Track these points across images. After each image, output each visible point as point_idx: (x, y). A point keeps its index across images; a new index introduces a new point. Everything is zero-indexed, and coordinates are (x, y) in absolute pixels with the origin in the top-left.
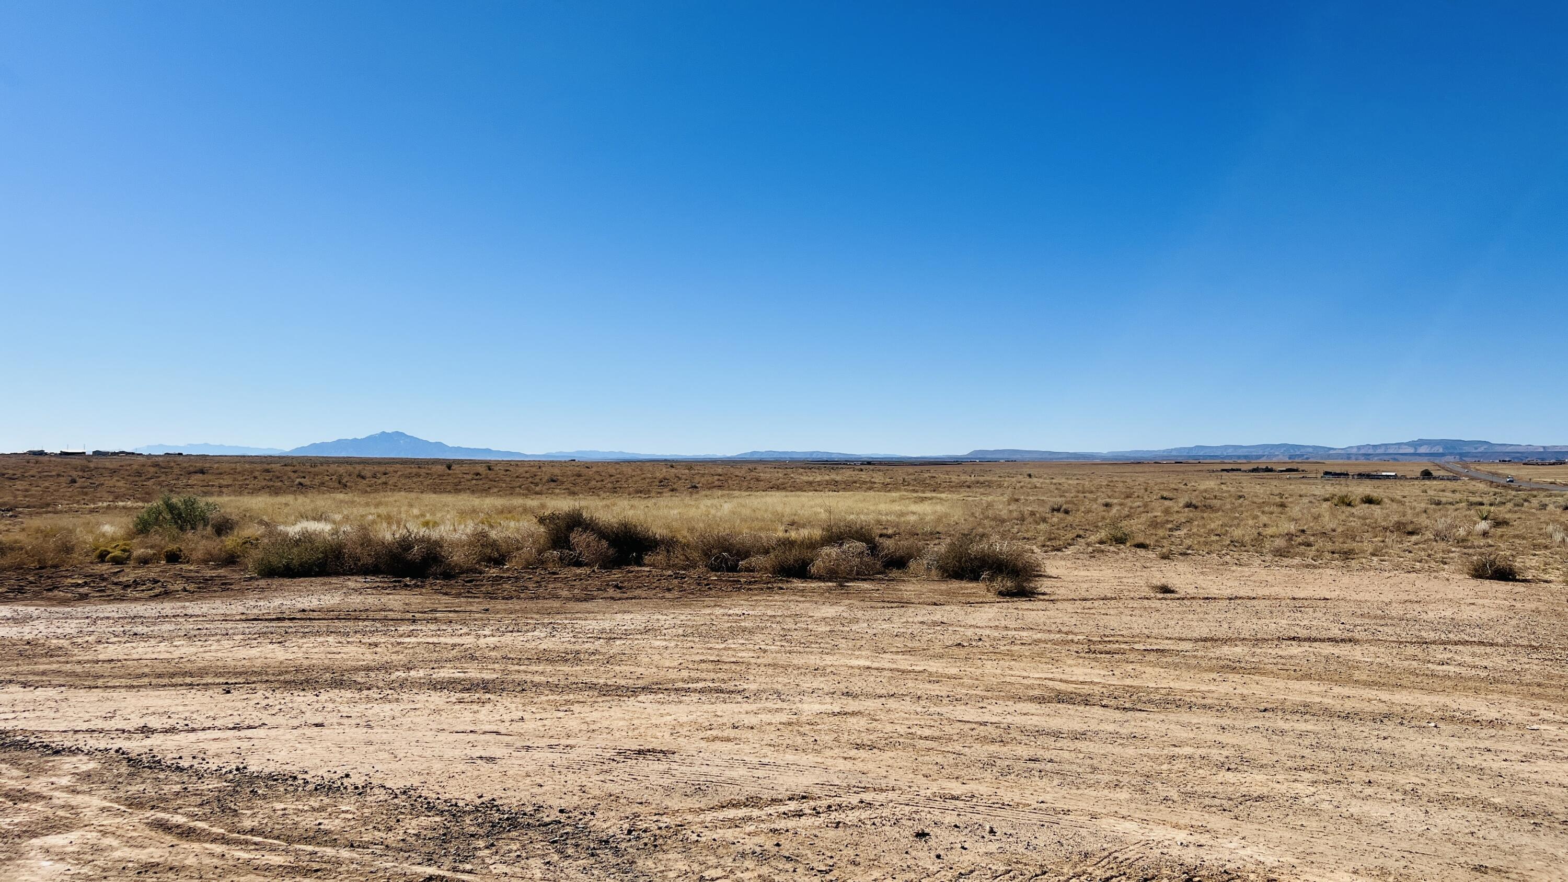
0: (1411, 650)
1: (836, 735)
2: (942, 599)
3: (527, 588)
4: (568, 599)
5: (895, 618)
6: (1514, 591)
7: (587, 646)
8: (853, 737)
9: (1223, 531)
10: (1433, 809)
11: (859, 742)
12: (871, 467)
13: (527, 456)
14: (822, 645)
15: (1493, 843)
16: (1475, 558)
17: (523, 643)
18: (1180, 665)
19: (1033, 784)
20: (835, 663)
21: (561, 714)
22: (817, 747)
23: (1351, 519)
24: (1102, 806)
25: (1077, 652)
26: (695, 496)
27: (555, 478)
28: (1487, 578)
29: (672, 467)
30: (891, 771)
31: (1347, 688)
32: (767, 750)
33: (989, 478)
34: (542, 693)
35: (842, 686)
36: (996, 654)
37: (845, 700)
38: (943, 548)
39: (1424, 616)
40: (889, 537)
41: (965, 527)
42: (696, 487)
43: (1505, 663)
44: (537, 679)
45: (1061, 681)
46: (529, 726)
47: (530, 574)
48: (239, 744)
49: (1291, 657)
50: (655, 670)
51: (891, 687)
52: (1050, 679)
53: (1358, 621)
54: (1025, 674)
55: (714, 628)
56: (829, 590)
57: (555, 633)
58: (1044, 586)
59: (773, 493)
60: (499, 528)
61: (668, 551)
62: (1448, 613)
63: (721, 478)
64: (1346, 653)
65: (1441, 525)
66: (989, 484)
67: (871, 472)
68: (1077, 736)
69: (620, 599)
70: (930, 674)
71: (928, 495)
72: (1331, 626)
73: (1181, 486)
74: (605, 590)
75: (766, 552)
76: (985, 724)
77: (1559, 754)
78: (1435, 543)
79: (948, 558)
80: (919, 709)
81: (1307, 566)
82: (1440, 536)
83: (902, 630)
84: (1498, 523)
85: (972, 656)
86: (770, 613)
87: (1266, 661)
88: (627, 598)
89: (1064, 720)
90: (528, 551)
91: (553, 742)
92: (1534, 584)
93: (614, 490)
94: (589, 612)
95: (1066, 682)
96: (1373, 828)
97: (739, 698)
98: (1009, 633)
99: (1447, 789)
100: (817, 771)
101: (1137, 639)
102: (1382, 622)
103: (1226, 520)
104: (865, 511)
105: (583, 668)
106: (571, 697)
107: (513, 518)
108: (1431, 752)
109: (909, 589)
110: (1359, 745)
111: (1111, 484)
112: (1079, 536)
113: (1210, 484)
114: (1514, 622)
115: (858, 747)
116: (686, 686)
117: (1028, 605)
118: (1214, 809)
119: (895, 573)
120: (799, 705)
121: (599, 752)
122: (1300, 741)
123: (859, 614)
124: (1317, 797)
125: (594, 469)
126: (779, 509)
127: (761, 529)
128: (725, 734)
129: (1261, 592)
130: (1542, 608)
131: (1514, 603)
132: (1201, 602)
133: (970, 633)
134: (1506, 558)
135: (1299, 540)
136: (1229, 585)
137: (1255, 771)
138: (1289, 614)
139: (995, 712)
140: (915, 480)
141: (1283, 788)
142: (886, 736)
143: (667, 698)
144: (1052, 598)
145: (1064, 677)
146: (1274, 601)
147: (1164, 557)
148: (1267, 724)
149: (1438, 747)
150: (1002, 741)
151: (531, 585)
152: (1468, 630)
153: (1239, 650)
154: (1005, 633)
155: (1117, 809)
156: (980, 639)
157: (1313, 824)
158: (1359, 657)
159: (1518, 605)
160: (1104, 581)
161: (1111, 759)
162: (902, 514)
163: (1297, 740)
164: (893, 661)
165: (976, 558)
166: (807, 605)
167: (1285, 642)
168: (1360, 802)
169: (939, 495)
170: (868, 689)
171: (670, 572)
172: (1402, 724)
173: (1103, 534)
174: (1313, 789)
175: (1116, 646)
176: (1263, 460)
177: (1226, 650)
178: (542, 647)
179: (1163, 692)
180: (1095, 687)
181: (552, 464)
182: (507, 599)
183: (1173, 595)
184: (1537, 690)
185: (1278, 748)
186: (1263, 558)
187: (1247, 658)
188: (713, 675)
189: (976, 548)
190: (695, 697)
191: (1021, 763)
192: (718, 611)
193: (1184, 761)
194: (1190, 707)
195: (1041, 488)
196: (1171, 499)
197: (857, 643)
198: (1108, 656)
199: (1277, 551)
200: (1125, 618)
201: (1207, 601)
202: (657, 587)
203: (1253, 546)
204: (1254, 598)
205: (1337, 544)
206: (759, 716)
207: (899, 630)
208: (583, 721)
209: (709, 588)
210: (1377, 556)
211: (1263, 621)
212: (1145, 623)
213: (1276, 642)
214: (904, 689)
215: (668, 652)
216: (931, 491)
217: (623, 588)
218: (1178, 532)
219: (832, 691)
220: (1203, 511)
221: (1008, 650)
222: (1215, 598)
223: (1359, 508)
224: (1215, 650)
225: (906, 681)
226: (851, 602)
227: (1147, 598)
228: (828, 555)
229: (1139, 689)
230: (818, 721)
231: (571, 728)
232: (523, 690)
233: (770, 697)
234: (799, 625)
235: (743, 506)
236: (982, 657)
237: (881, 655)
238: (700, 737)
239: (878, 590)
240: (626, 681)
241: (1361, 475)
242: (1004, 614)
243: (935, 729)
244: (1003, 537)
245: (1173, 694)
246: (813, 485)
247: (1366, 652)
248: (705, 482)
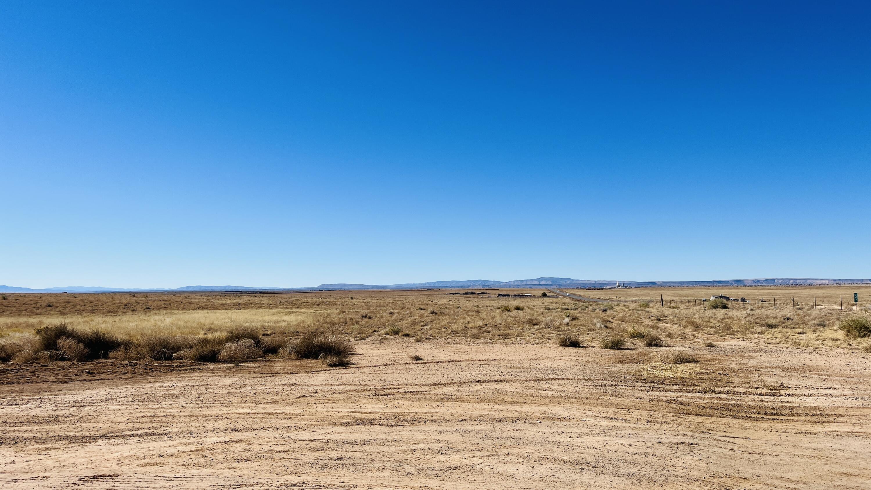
0: (532, 384)
1: (225, 455)
2: (296, 370)
3: (25, 376)
4: (53, 382)
5: (268, 383)
6: (579, 352)
7: (64, 412)
8: (236, 455)
9: (448, 326)
10: (536, 465)
11: (239, 458)
12: (262, 295)
13: (33, 290)
14: (222, 401)
15: (562, 480)
16: (562, 336)
17: (19, 412)
18: (422, 400)
19: (338, 472)
20: (229, 412)
21: (42, 457)
22: (212, 463)
23: (509, 318)
24: (375, 481)
25: (369, 396)
26: (148, 314)
27: (51, 304)
28: (567, 346)
29: (134, 296)
30: (257, 473)
31: (501, 406)
32: (181, 469)
33: (329, 300)
34: (29, 444)
35: (232, 426)
36: (324, 400)
37: (233, 434)
38: (298, 341)
39: (538, 366)
40: (268, 335)
41: (313, 329)
42: (150, 309)
43: (573, 388)
44: (27, 435)
45: (359, 412)
46: (18, 466)
47: (27, 367)
49: (476, 391)
50: (110, 424)
51: (262, 424)
52: (353, 412)
53: (509, 371)
54: (340, 410)
55: (153, 395)
56: (230, 368)
57: (42, 404)
58: (354, 359)
59: (199, 311)
60: (8, 338)
61: (126, 349)
62: (549, 365)
63: (166, 302)
64: (502, 387)
65: (548, 320)
66: (329, 304)
67: (261, 298)
68: (365, 443)
69: (90, 381)
70: (286, 414)
71: (294, 310)
72: (496, 373)
73: (430, 302)
74: (80, 375)
75: (191, 347)
76: (314, 441)
77: (594, 432)
78: (545, 329)
79: (301, 347)
80: (277, 435)
81: (487, 343)
82: (548, 326)
83: (271, 390)
84: (574, 319)
85: (311, 402)
86: (190, 384)
87: (465, 394)
88: (95, 380)
89: (359, 434)
90: (28, 352)
91: (35, 475)
92: (587, 348)
93: (93, 311)
94: (67, 390)
95: (362, 413)
96: (508, 478)
97: (166, 438)
98: (333, 387)
99: (543, 454)
100: (211, 478)
101: (401, 386)
102: (520, 370)
103: (450, 320)
104: (255, 320)
105: (60, 426)
106: (50, 445)
107: (19, 331)
108: (537, 436)
109: (278, 365)
110: (504, 435)
111: (395, 302)
112: (375, 331)
113: (444, 301)
114: (577, 368)
115: (238, 461)
116: (131, 433)
117: (344, 371)
118: (432, 476)
119: (270, 357)
120: (204, 439)
121: (66, 479)
122: (478, 435)
123: (247, 382)
124: (483, 464)
125: (79, 298)
126: (202, 321)
127: (190, 333)
128: (154, 461)
129: (464, 357)
130: (590, 360)
131: (578, 358)
132: (435, 364)
133: (310, 389)
134: (575, 336)
135: (484, 329)
136: (449, 354)
137: (455, 454)
138: (477, 369)
139: (321, 434)
140: (287, 302)
141: (467, 461)
142: (256, 453)
143: (117, 441)
144: (358, 366)
145: (361, 410)
146: (470, 362)
147: (418, 341)
148: (463, 428)
149: (540, 433)
150: (323, 450)
151: (28, 374)
152: (558, 373)
153: (451, 389)
154: (330, 388)
155: (382, 482)
156: (316, 392)
157: (480, 479)
158: (508, 389)
159: (580, 359)
160: (386, 355)
161: (382, 454)
162: (278, 322)
163: (476, 435)
164: (264, 408)
165: (317, 346)
166: (215, 378)
167: (474, 383)
168: (503, 465)
169: (300, 310)
170: (248, 426)
171: (127, 362)
172: (525, 422)
173: (387, 330)
174: (481, 460)
175: (390, 391)
176: (470, 288)
177: (445, 390)
178: (32, 414)
179: (412, 414)
180: (377, 415)
181: (50, 295)
182: (10, 384)
183: (421, 361)
184: (586, 401)
185: (466, 440)
186: (466, 339)
187: (455, 393)
188: (149, 425)
189: (316, 341)
190: (136, 439)
191: (333, 462)
192: (157, 385)
193: (420, 451)
194: (425, 422)
195: (358, 305)
196: (424, 310)
197: (243, 399)
198: (385, 397)
199: (473, 336)
200: (396, 375)
201: (438, 364)
202: (117, 372)
203: (462, 333)
204: (461, 361)
205: (501, 331)
206: (177, 448)
207: (270, 390)
208: (57, 460)
209: (152, 371)
210: (519, 336)
211: (464, 373)
212: (406, 377)
213: (470, 384)
214: (270, 424)
215: (120, 412)
216: (296, 308)
217: (93, 373)
218: (426, 327)
219: (225, 429)
220: (439, 316)
221: (331, 397)
222: (442, 362)
223: (513, 312)
224: (439, 390)
225: (271, 419)
226: (242, 375)
227: (408, 364)
228: (230, 348)
229: (399, 414)
230: (215, 447)
231: (48, 465)
232: (16, 443)
233: (186, 435)
234: (208, 391)
235: (179, 320)
236: (317, 402)
237: (257, 405)
238: (137, 464)
239: (259, 367)
240: (89, 432)
241: (515, 296)
242: (331, 377)
243: (285, 446)
244: (333, 333)
245: (417, 415)
246: (225, 306)
247: (511, 386)
248: (155, 305)
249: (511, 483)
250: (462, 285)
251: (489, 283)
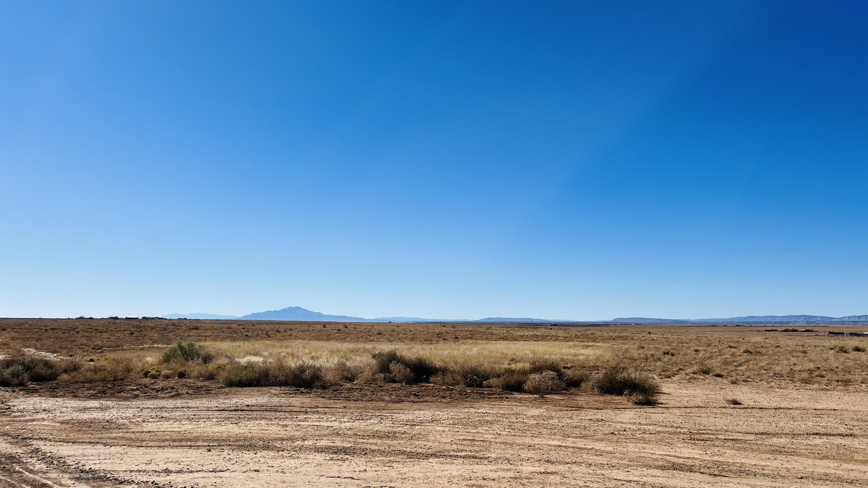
1: (543, 486)
2: (601, 405)
3: (366, 395)
4: (389, 402)
5: (574, 417)
7: (400, 429)
8: (553, 487)
9: (769, 367)
12: (557, 327)
13: (365, 320)
14: (532, 432)
17: (365, 427)
18: (747, 449)
20: (540, 443)
21: (387, 468)
23: (848, 361)
26: (457, 343)
27: (381, 332)
29: (444, 326)
31: (850, 465)
33: (625, 335)
34: (376, 456)
35: (545, 456)
36: (634, 439)
37: (547, 465)
38: (601, 376)
40: (569, 368)
41: (613, 363)
42: (458, 338)
44: (373, 447)
45: (675, 456)
46: (370, 474)
47: (368, 387)
48: (215, 480)
49: (816, 445)
50: (438, 444)
51: (573, 458)
52: (668, 455)
53: (855, 423)
54: (653, 452)
55: (470, 420)
56: (535, 399)
57: (382, 421)
58: (662, 399)
59: (501, 342)
60: (352, 361)
61: (443, 375)
63: (471, 333)
64: (849, 443)
66: (625, 338)
67: (556, 330)
69: (417, 402)
70: (596, 451)
71: (590, 344)
72: (839, 426)
73: (741, 340)
74: (409, 397)
75: (499, 376)
76: (630, 481)
79: (604, 382)
80: (591, 472)
81: (822, 390)
83: (578, 424)
85: (620, 440)
86: (501, 412)
87: (801, 447)
88: (421, 402)
89: (678, 481)
90: (367, 374)
91: (382, 484)
93: (412, 339)
94: (400, 409)
95: (678, 457)
97: (486, 462)
98: (642, 427)
101: (720, 432)
103: (770, 361)
104: (554, 353)
105: (398, 442)
106: (392, 458)
107: (359, 355)
109: (582, 399)
111: (698, 338)
112: (681, 369)
113: (758, 339)
116: (455, 454)
117: (652, 410)
119: (573, 390)
120: (521, 467)
123: (553, 414)
125: (401, 328)
126: (505, 351)
127: (495, 363)
128: (479, 483)
129: (795, 405)
132: (758, 410)
133: (618, 426)
135: (817, 373)
136: (774, 400)
138: (813, 419)
139: (636, 475)
140: (582, 335)
143: (445, 461)
144: (667, 406)
145: (676, 454)
146: (803, 411)
147: (733, 383)
148: (803, 486)
151: (369, 393)
153: (783, 440)
154: (640, 427)
156: (625, 430)
158: (857, 446)
160: (697, 397)
162: (576, 355)
164: (574, 442)
165: (620, 382)
166: (523, 408)
167: (811, 436)
169: (597, 344)
170: (560, 459)
171: (444, 387)
173: (695, 368)
175: (707, 436)
176: (790, 325)
177: (775, 440)
178: (375, 429)
179: (738, 465)
180: (695, 461)
181: (379, 324)
182: (356, 401)
183: (740, 406)
186: (794, 384)
187: (788, 445)
188: (470, 448)
189: (620, 376)
190: (461, 460)
192: (472, 410)
194: (755, 475)
195: (657, 340)
196: (735, 348)
197: (553, 431)
198: (703, 442)
199: (803, 380)
200: (712, 420)
201: (762, 410)
202: (437, 396)
203: (788, 377)
204: (790, 409)
205: (840, 376)
206: (498, 473)
207: (577, 424)
208: (399, 473)
209: (467, 397)
210: (865, 383)
211: (797, 423)
212: (724, 423)
213: (806, 436)
214: (581, 459)
215: (445, 433)
216: (592, 342)
217: (419, 395)
218: (741, 368)
219: (539, 459)
220: (755, 355)
221: (642, 437)
222: (766, 408)
223: (851, 354)
224: (768, 440)
225: (582, 454)
226: (548, 406)
227: (724, 408)
228: (534, 379)
229: (723, 463)
230: (532, 477)
231: (392, 476)
232: (366, 454)
233: (504, 462)
234: (518, 420)
235: (484, 349)
236: (627, 441)
237: (567, 439)
238: (464, 484)
239: (564, 400)
240: (422, 450)
241: (851, 334)
242: (638, 416)
243: (600, 484)
244: (636, 370)
245: (744, 466)
246: (524, 337)
247: (861, 442)
248: (462, 335)
250: (780, 321)
251: (815, 319)
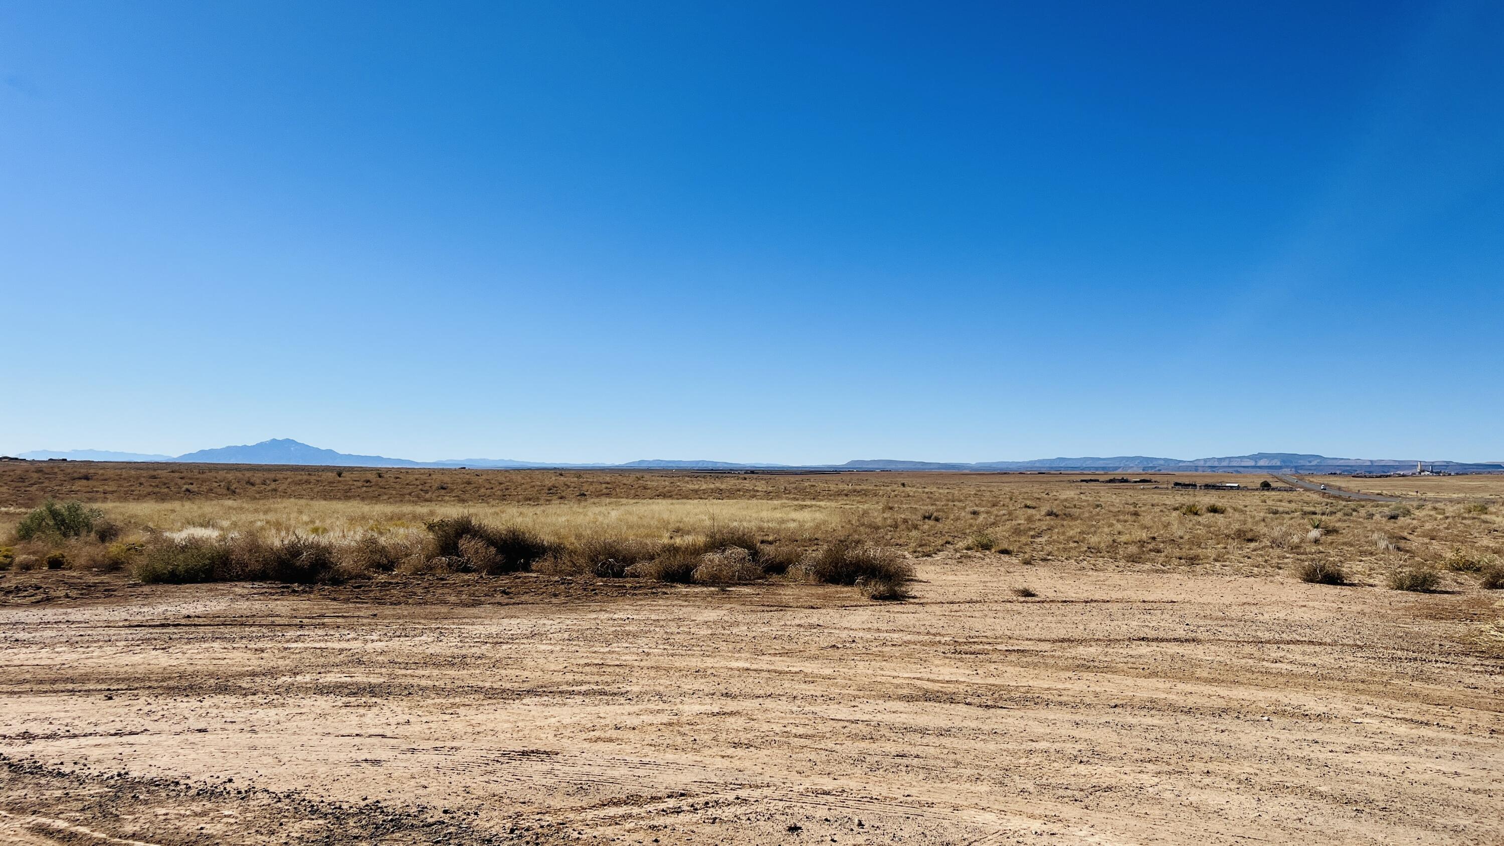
0: (1248, 649)
1: (715, 735)
2: (819, 602)
3: (415, 594)
4: (456, 605)
5: (774, 622)
6: (1342, 594)
7: (473, 650)
8: (732, 736)
9: (1081, 538)
10: (1264, 797)
11: (736, 740)
12: (755, 476)
13: (417, 463)
14: (703, 648)
15: (1318, 829)
16: (1307, 563)
17: (410, 648)
18: (1039, 665)
19: (900, 779)
20: (716, 665)
21: (447, 717)
22: (696, 746)
23: (1197, 527)
24: (964, 799)
25: (944, 653)
26: (583, 504)
27: (444, 486)
28: (1318, 582)
29: (561, 475)
30: (766, 768)
31: (1189, 685)
32: (649, 750)
33: (865, 487)
34: (429, 697)
35: (722, 687)
36: (867, 654)
37: (724, 701)
38: (820, 555)
39: (1260, 617)
40: (771, 543)
41: (841, 534)
42: (585, 495)
43: (1333, 661)
44: (424, 683)
45: (928, 680)
46: (416, 728)
47: (418, 580)
48: (121, 750)
49: (1140, 656)
50: (540, 673)
51: (768, 688)
52: (918, 679)
53: (1201, 623)
54: (896, 674)
55: (599, 632)
56: (712, 594)
57: (442, 637)
58: (914, 589)
59: (660, 501)
60: (389, 535)
61: (556, 558)
62: (1282, 615)
63: (609, 486)
64: (1189, 652)
65: (1276, 533)
66: (865, 493)
67: (754, 481)
68: (943, 733)
69: (507, 604)
70: (806, 675)
71: (808, 503)
72: (1177, 627)
73: (1044, 495)
74: (493, 596)
75: (652, 558)
76: (856, 722)
77: (1380, 746)
78: (1271, 550)
79: (824, 564)
80: (795, 709)
81: (1157, 571)
82: (1276, 543)
83: (780, 633)
84: (1328, 532)
85: (845, 657)
86: (653, 617)
87: (1118, 660)
88: (514, 604)
89: (931, 717)
90: (417, 557)
91: (439, 744)
92: (1359, 588)
93: (503, 498)
94: (476, 618)
95: (933, 681)
96: (1210, 815)
97: (622, 700)
98: (881, 634)
99: (1277, 778)
100: (696, 769)
101: (1000, 640)
102: (1223, 623)
103: (1084, 528)
104: (748, 518)
105: (469, 672)
106: (457, 700)
107: (403, 525)
108: (1264, 744)
109: (788, 593)
110: (1199, 737)
111: (979, 493)
112: (948, 542)
113: (1069, 494)
114: (1341, 623)
115: (736, 745)
116: (571, 689)
117: (899, 608)
118: (1066, 800)
119: (775, 578)
120: (680, 706)
121: (484, 753)
122: (1147, 735)
123: (740, 618)
124: (1160, 787)
125: (484, 477)
126: (666, 516)
127: (647, 536)
128: (608, 735)
129: (1114, 595)
130: (1367, 610)
131: (1341, 605)
132: (1059, 605)
133: (844, 634)
134: (1334, 564)
135: (1150, 546)
136: (1085, 589)
137: (1105, 763)
138: (1139, 616)
139: (866, 711)
140: (796, 488)
141: (1129, 779)
142: (763, 734)
143: (552, 700)
144: (922, 601)
145: (932, 677)
146: (1126, 604)
147: (1027, 562)
148: (1118, 719)
149: (1270, 739)
150: (872, 738)
151: (419, 591)
152: (1300, 630)
153: (1093, 651)
154: (877, 635)
155: (977, 801)
156: (854, 641)
157: (1156, 811)
158: (1201, 656)
159: (1345, 607)
160: (970, 585)
161: (973, 754)
162: (783, 521)
163: (1143, 734)
164: (771, 663)
165: (851, 563)
166: (690, 609)
167: (1135, 642)
168: (1199, 791)
169: (818, 503)
170: (747, 690)
171: (557, 578)
172: (1238, 718)
173: (970, 541)
174: (1157, 780)
175: (981, 647)
176: (1118, 471)
177: (1081, 650)
178: (429, 652)
179: (1023, 690)
180: (959, 686)
181: (443, 471)
182: (395, 604)
183: (1034, 599)
184: (1361, 686)
185: (1126, 741)
186: (1116, 564)
187: (1100, 657)
188: (596, 678)
189: (851, 554)
190: (579, 699)
191: (889, 759)
192: (604, 616)
193: (1040, 755)
194: (1048, 704)
195: (914, 497)
196: (1034, 508)
197: (737, 645)
198: (974, 656)
199: (1130, 557)
200: (989, 621)
201: (1065, 604)
202: (544, 592)
203: (1108, 552)
204: (1108, 601)
205: (1184, 550)
206: (641, 717)
207: (777, 633)
208: (469, 724)
209: (595, 593)
210: (1220, 561)
211: (1116, 623)
212: (1008, 625)
213: (1127, 643)
214: (781, 690)
215: (553, 655)
216: (811, 499)
217: (511, 593)
218: (1039, 539)
219: (711, 692)
220: (1063, 519)
221: (880, 652)
222: (1072, 601)
223: (1204, 517)
224: (1071, 650)
225: (783, 682)
226: (733, 605)
227: (1010, 602)
228: (711, 561)
229: (1000, 687)
230: (698, 721)
231: (457, 730)
232: (410, 694)
233: (652, 698)
234: (681, 629)
235: (630, 514)
236: (855, 658)
237: (759, 657)
238: (583, 738)
239: (759, 594)
240: (511, 684)
241: (1207, 486)
242: (876, 617)
243: (809, 727)
244: (877, 543)
245: (1032, 692)
246: (699, 493)
247: (1207, 651)
248: (594, 490)
249: (1216, 825)
250: (1104, 465)
251: (1155, 463)
